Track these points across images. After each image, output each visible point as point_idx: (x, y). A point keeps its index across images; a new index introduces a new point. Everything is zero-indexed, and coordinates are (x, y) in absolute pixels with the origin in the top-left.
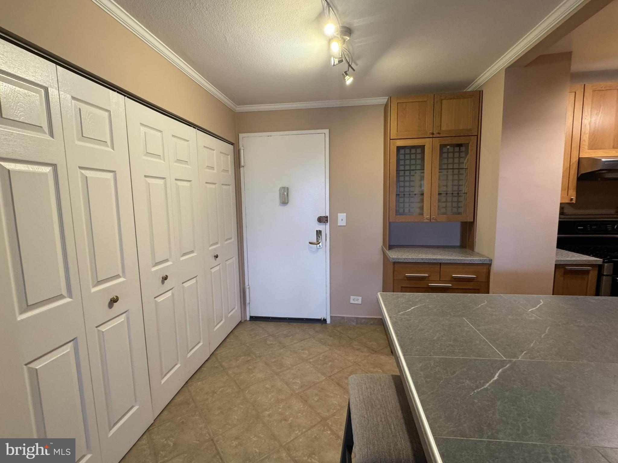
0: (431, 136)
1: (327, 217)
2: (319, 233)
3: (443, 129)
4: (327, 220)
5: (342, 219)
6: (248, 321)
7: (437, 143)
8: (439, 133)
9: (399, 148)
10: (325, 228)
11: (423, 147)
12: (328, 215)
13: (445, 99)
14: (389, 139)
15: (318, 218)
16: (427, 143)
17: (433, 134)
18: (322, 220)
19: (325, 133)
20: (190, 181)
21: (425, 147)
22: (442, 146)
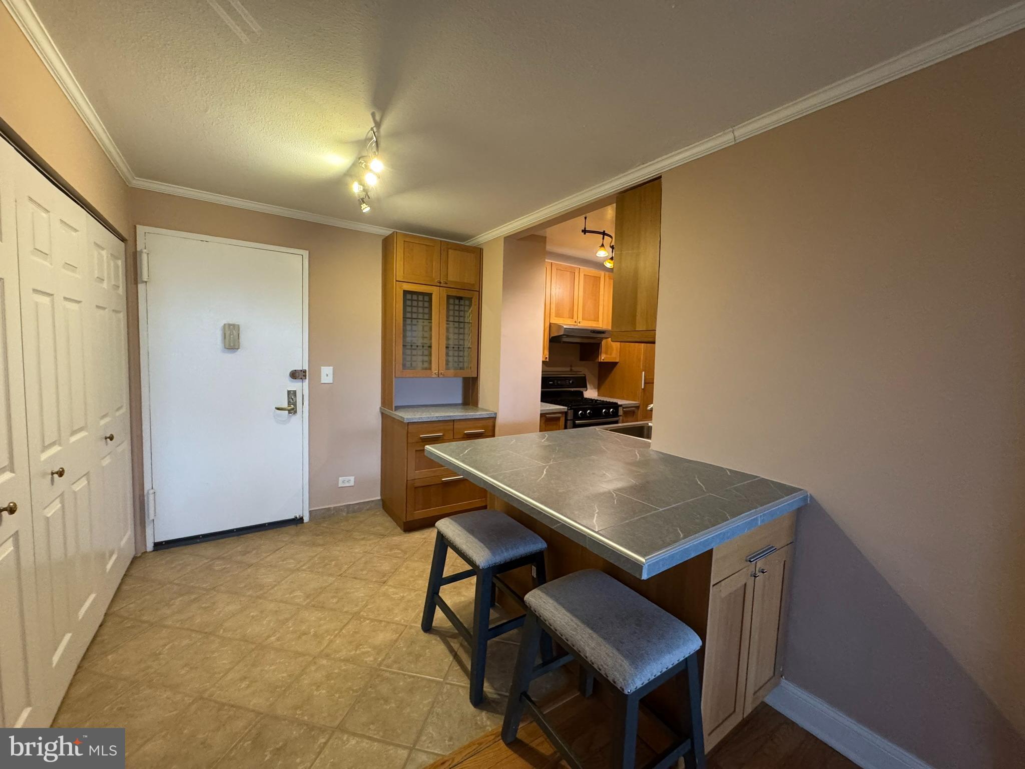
0: (439, 284)
1: (305, 372)
2: (292, 395)
3: (450, 278)
4: (305, 376)
5: (327, 374)
6: (150, 552)
7: (444, 293)
8: (446, 283)
9: (406, 293)
10: (301, 388)
11: (430, 295)
12: (306, 368)
13: (451, 249)
14: (395, 281)
15: (291, 372)
16: (435, 291)
17: (440, 283)
18: (294, 375)
19: (302, 255)
20: (79, 302)
21: (433, 295)
22: (449, 297)
